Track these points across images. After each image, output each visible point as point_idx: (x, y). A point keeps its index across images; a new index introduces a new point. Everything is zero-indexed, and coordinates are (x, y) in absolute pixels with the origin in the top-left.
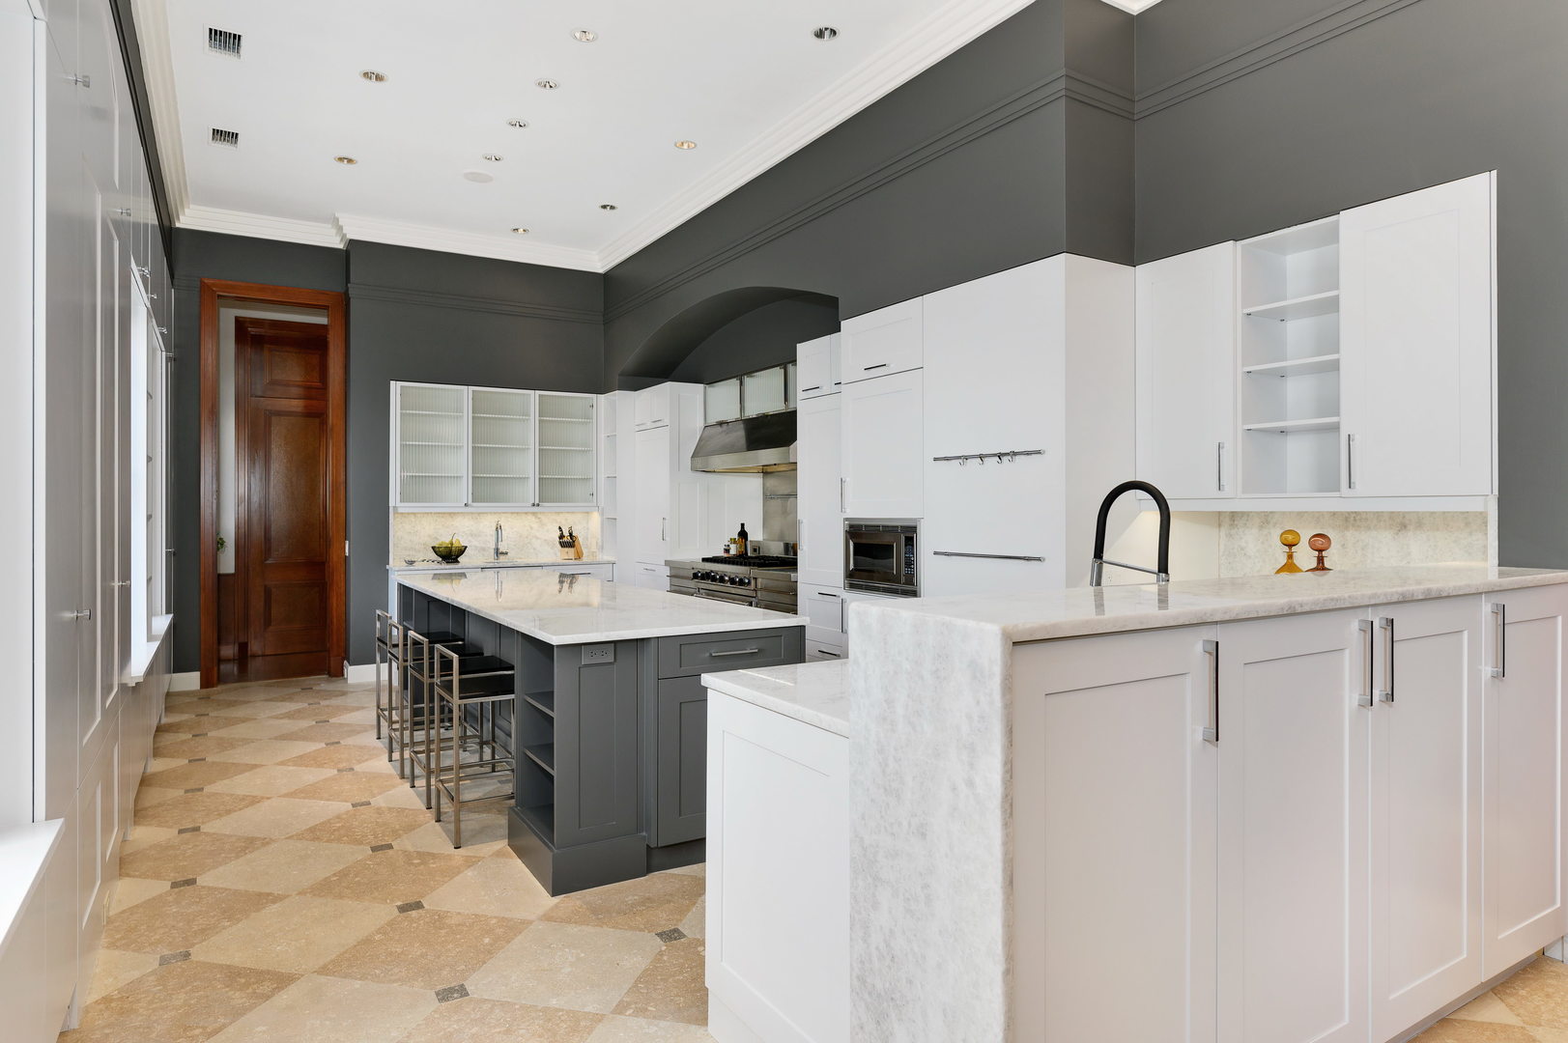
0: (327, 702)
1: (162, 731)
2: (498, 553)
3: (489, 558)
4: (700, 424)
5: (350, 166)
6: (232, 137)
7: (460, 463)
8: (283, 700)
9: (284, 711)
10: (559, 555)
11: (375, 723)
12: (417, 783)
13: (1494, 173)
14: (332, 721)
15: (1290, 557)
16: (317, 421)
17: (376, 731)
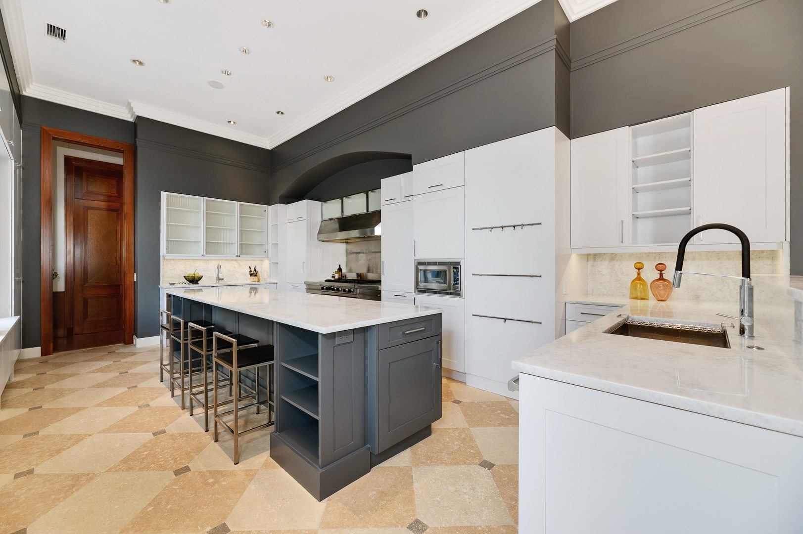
0: (125, 360)
1: (11, 388)
2: (218, 279)
3: (214, 282)
4: (320, 220)
5: (140, 67)
6: (62, 34)
7: (200, 235)
8: (97, 360)
9: (98, 367)
10: (250, 280)
11: (159, 372)
12: (195, 411)
13: (788, 88)
14: (130, 371)
15: (639, 274)
16: (115, 213)
17: (159, 376)
